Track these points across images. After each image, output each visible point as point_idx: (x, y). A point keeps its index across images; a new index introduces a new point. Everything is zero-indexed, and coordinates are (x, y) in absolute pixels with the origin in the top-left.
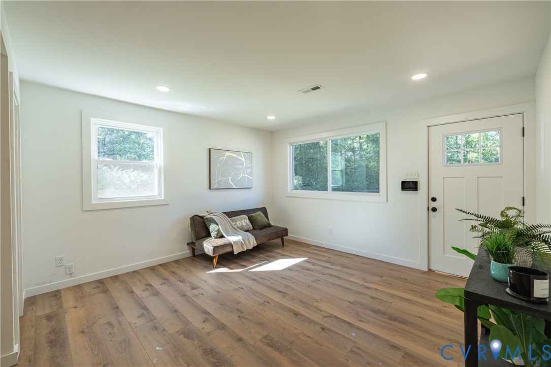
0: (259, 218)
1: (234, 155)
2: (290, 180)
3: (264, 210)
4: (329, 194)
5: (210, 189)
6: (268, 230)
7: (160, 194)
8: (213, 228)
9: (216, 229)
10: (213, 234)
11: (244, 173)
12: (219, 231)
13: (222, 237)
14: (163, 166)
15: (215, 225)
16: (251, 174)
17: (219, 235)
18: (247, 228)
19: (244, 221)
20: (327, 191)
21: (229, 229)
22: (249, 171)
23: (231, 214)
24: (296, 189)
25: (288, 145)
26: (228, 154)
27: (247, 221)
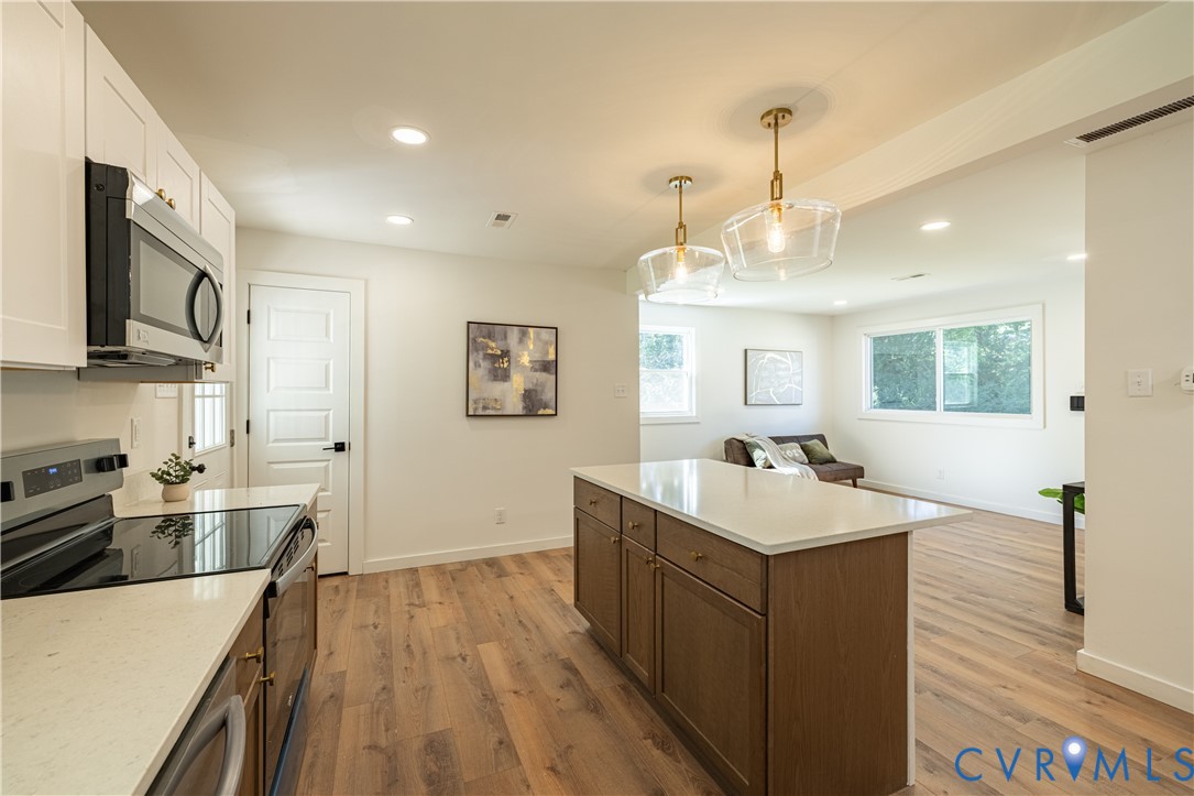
0: (818, 448)
1: (778, 357)
2: (866, 392)
3: (822, 438)
4: (938, 415)
5: (746, 404)
6: (833, 466)
7: (691, 410)
8: (757, 455)
9: (763, 457)
10: (759, 463)
11: (790, 382)
12: (766, 459)
13: (771, 467)
14: (694, 375)
15: (761, 452)
16: (800, 384)
17: (768, 465)
18: (801, 460)
19: (795, 450)
20: (935, 409)
21: (780, 459)
22: (798, 378)
23: (779, 440)
24: (875, 407)
25: (863, 337)
26: (769, 355)
27: (800, 451)
